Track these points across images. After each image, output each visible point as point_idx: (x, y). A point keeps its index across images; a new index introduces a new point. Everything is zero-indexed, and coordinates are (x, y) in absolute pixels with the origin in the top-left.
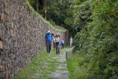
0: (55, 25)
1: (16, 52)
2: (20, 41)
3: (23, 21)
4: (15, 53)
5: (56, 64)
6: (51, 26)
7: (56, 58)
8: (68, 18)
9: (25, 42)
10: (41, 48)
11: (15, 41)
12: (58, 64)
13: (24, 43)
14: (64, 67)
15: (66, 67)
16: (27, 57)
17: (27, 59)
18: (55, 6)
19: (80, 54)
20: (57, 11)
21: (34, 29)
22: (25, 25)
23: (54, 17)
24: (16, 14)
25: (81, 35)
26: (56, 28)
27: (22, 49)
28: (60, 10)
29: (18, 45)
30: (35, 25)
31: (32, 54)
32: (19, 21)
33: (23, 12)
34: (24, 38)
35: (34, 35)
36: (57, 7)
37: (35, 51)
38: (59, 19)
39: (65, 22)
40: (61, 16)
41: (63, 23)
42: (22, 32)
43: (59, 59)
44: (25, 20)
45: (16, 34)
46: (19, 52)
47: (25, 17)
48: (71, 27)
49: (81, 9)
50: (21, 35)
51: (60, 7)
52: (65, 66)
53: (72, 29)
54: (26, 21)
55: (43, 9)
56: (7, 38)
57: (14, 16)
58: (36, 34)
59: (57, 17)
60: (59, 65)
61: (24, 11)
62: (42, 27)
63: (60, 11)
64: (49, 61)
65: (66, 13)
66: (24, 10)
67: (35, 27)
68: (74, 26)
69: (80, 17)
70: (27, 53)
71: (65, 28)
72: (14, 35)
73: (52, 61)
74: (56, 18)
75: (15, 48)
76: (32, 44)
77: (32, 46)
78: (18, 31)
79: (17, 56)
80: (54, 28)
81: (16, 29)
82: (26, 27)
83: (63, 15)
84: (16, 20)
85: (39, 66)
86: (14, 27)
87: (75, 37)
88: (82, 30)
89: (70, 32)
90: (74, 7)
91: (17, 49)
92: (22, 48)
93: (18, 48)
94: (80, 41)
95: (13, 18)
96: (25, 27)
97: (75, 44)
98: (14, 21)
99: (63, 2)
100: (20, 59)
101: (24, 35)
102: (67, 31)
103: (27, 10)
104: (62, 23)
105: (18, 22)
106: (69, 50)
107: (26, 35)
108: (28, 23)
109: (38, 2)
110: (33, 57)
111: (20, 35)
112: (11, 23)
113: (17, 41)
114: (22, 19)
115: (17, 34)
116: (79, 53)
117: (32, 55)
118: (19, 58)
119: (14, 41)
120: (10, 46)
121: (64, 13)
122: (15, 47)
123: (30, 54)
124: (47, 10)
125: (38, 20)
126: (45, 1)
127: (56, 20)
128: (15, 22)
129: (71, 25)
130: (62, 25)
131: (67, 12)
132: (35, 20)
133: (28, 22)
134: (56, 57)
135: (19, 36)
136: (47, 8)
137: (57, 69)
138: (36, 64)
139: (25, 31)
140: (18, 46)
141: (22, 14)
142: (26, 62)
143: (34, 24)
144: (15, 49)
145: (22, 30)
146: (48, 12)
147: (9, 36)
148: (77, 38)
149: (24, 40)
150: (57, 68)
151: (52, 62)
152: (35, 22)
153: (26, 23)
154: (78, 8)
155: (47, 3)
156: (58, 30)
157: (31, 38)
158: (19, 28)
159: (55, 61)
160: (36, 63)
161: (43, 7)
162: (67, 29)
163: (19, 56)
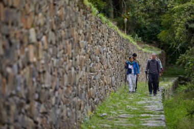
0: (142, 44)
1: (49, 97)
2: (58, 73)
3: (68, 28)
4: (45, 101)
5: (142, 115)
6: (135, 43)
7: (144, 102)
8: (163, 31)
9: (73, 74)
10: (114, 84)
11: (44, 72)
12: (148, 115)
13: (70, 77)
14: (159, 122)
15: (163, 123)
16: (80, 106)
17: (80, 109)
18: (142, 11)
19: (188, 93)
20: (146, 19)
21: (98, 47)
22: (72, 37)
23: (141, 30)
24: (44, 10)
25: (186, 58)
26: (143, 48)
27: (67, 90)
28: (150, 17)
29: (52, 81)
30: (101, 41)
31: (94, 97)
32: (55, 27)
33: (65, 8)
34: (72, 66)
35: (98, 60)
36: (145, 12)
37: (102, 91)
38: (149, 33)
39: (158, 38)
40: (152, 28)
41: (156, 40)
42: (64, 53)
43: (149, 104)
44: (73, 26)
45: (45, 56)
46: (57, 98)
47: (74, 20)
48: (170, 45)
49: (189, 10)
50: (62, 59)
51: (150, 12)
52: (161, 120)
53: (171, 49)
54: (75, 28)
55: (121, 17)
56: (15, 66)
57: (40, 15)
58: (104, 57)
59: (145, 29)
60: (149, 117)
61: (68, 7)
62: (115, 45)
63: (149, 19)
64: (129, 110)
65: (160, 23)
66: (69, 5)
67: (102, 45)
68: (175, 44)
69: (187, 26)
70: (80, 98)
71: (159, 47)
72: (39, 60)
73: (136, 109)
74: (143, 30)
75: (46, 88)
76: (93, 77)
77: (94, 81)
78: (51, 50)
79: (53, 106)
80: (140, 48)
81: (46, 44)
82: (76, 42)
83: (156, 26)
84: (45, 24)
85: (109, 121)
86: (38, 40)
87: (177, 63)
88: (189, 49)
89: (167, 54)
90: (175, 7)
91: (51, 90)
92: (65, 88)
93: (54, 87)
94: (185, 69)
95: (36, 18)
96: (71, 42)
97: (178, 75)
98: (39, 26)
99: (154, 3)
100: (62, 111)
101: (72, 59)
102: (162, 52)
103: (78, 6)
104: (154, 40)
105: (53, 30)
106: (166, 85)
107: (76, 60)
108: (83, 35)
109: (112, 5)
110: (96, 103)
111: (57, 58)
112: (27, 29)
113: (51, 74)
114: (63, 24)
115: (49, 56)
116: (186, 91)
117: (93, 99)
118: (58, 111)
119: (39, 73)
120: (25, 87)
121: (157, 23)
122: (43, 86)
123: (89, 99)
124: (127, 19)
125: (107, 31)
126: (124, 4)
127: (143, 35)
128: (42, 29)
129: (170, 41)
130: (155, 42)
131: (162, 20)
132: (100, 31)
133: (81, 32)
134: (143, 100)
135: (55, 61)
136: (127, 14)
137: (146, 126)
138: (102, 117)
139: (73, 51)
140: (55, 84)
141: (64, 13)
142: (79, 117)
143: (98, 38)
144: (43, 91)
145: (64, 49)
146: (130, 21)
147: (20, 62)
148: (180, 64)
149: (70, 69)
150: (145, 124)
151: (134, 112)
152: (100, 34)
153: (75, 33)
154: (182, 9)
155: (128, 6)
156: (148, 51)
157: (91, 66)
158: (54, 42)
159: (142, 110)
160: (104, 114)
161: (122, 13)
162: (162, 49)
163: (57, 106)
